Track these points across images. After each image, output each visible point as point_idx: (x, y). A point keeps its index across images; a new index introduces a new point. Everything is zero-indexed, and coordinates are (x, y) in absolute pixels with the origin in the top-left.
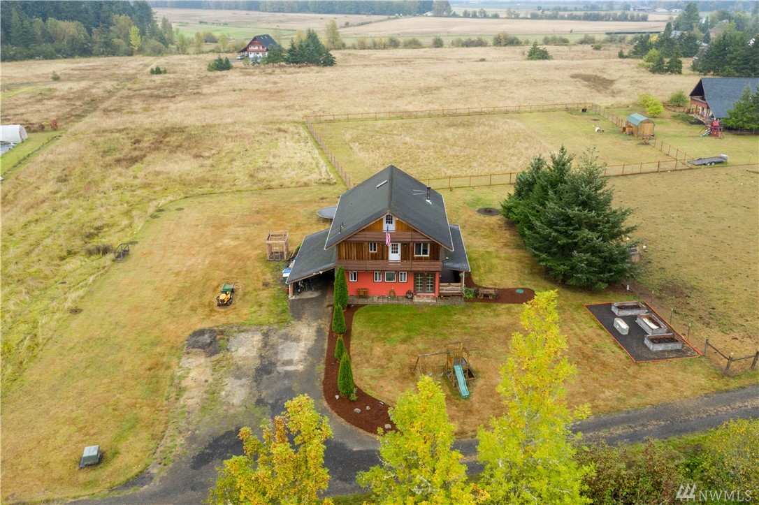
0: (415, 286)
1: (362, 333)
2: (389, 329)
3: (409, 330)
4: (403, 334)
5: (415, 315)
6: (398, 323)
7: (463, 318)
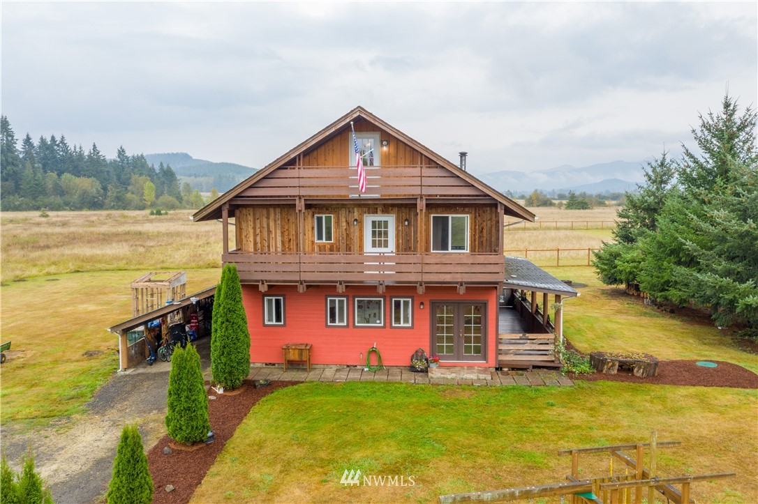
0: (434, 339)
1: (260, 445)
2: (349, 437)
3: (412, 442)
4: (391, 452)
5: (434, 405)
6: (379, 424)
7: (578, 416)
